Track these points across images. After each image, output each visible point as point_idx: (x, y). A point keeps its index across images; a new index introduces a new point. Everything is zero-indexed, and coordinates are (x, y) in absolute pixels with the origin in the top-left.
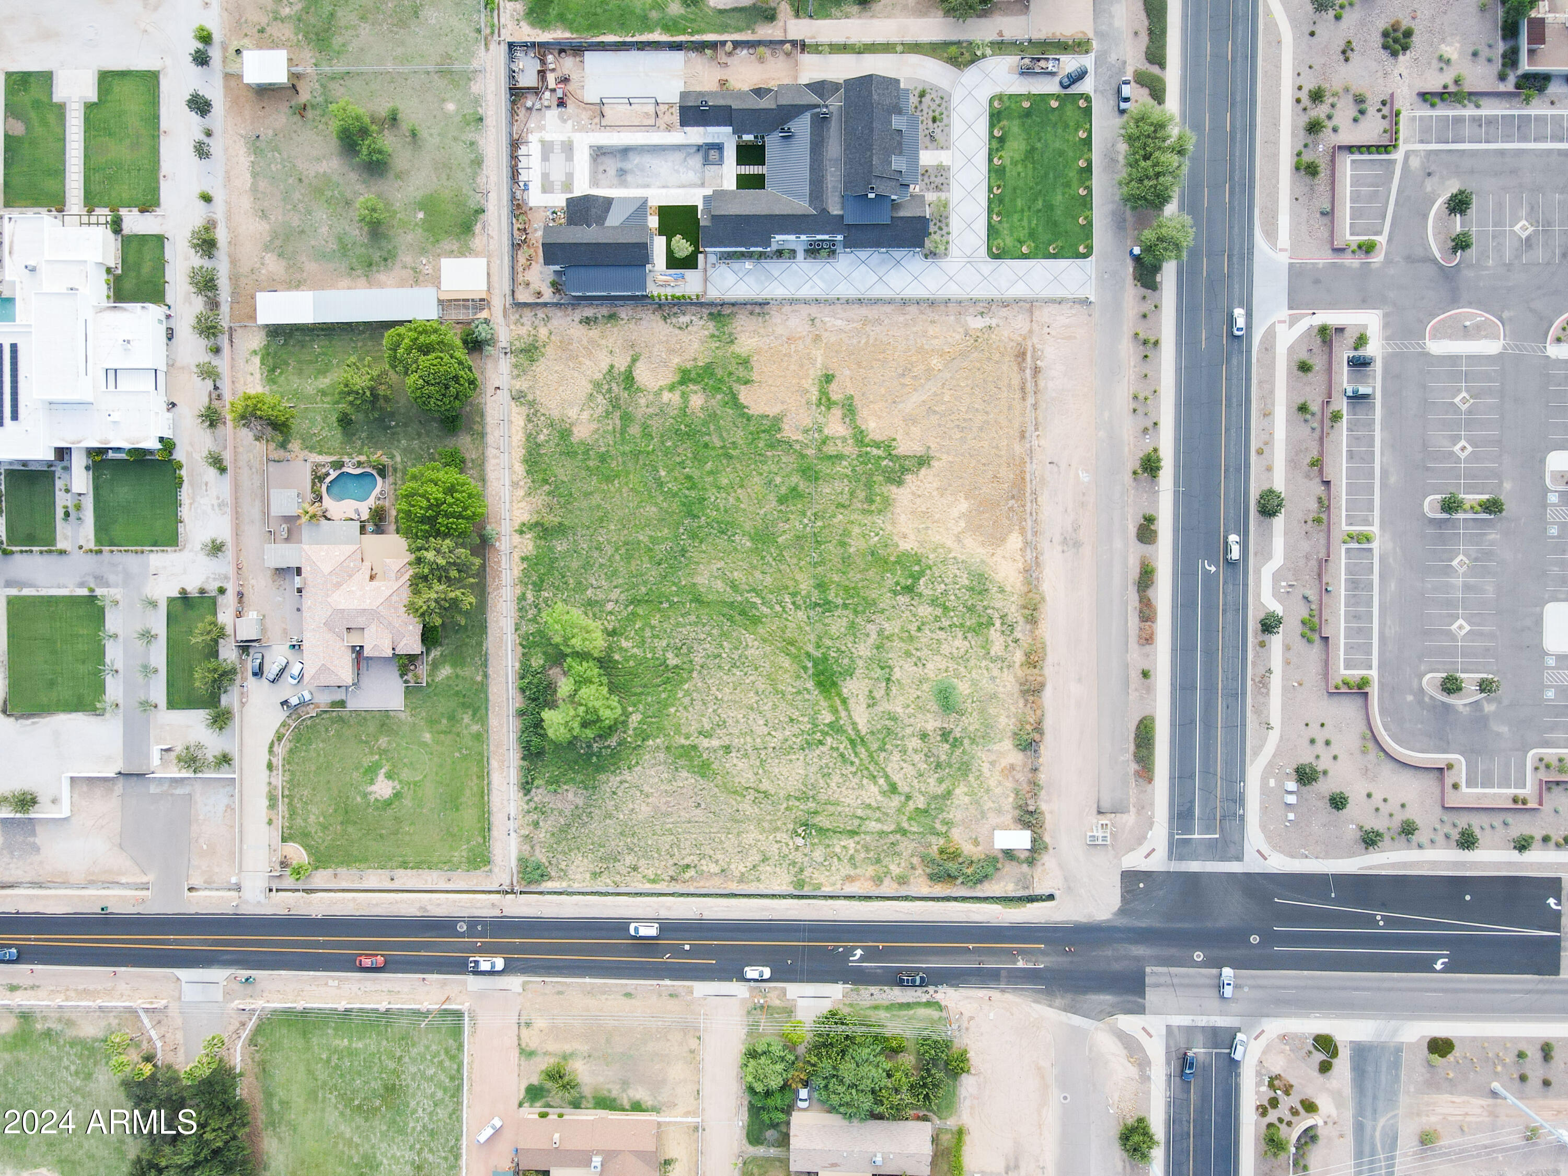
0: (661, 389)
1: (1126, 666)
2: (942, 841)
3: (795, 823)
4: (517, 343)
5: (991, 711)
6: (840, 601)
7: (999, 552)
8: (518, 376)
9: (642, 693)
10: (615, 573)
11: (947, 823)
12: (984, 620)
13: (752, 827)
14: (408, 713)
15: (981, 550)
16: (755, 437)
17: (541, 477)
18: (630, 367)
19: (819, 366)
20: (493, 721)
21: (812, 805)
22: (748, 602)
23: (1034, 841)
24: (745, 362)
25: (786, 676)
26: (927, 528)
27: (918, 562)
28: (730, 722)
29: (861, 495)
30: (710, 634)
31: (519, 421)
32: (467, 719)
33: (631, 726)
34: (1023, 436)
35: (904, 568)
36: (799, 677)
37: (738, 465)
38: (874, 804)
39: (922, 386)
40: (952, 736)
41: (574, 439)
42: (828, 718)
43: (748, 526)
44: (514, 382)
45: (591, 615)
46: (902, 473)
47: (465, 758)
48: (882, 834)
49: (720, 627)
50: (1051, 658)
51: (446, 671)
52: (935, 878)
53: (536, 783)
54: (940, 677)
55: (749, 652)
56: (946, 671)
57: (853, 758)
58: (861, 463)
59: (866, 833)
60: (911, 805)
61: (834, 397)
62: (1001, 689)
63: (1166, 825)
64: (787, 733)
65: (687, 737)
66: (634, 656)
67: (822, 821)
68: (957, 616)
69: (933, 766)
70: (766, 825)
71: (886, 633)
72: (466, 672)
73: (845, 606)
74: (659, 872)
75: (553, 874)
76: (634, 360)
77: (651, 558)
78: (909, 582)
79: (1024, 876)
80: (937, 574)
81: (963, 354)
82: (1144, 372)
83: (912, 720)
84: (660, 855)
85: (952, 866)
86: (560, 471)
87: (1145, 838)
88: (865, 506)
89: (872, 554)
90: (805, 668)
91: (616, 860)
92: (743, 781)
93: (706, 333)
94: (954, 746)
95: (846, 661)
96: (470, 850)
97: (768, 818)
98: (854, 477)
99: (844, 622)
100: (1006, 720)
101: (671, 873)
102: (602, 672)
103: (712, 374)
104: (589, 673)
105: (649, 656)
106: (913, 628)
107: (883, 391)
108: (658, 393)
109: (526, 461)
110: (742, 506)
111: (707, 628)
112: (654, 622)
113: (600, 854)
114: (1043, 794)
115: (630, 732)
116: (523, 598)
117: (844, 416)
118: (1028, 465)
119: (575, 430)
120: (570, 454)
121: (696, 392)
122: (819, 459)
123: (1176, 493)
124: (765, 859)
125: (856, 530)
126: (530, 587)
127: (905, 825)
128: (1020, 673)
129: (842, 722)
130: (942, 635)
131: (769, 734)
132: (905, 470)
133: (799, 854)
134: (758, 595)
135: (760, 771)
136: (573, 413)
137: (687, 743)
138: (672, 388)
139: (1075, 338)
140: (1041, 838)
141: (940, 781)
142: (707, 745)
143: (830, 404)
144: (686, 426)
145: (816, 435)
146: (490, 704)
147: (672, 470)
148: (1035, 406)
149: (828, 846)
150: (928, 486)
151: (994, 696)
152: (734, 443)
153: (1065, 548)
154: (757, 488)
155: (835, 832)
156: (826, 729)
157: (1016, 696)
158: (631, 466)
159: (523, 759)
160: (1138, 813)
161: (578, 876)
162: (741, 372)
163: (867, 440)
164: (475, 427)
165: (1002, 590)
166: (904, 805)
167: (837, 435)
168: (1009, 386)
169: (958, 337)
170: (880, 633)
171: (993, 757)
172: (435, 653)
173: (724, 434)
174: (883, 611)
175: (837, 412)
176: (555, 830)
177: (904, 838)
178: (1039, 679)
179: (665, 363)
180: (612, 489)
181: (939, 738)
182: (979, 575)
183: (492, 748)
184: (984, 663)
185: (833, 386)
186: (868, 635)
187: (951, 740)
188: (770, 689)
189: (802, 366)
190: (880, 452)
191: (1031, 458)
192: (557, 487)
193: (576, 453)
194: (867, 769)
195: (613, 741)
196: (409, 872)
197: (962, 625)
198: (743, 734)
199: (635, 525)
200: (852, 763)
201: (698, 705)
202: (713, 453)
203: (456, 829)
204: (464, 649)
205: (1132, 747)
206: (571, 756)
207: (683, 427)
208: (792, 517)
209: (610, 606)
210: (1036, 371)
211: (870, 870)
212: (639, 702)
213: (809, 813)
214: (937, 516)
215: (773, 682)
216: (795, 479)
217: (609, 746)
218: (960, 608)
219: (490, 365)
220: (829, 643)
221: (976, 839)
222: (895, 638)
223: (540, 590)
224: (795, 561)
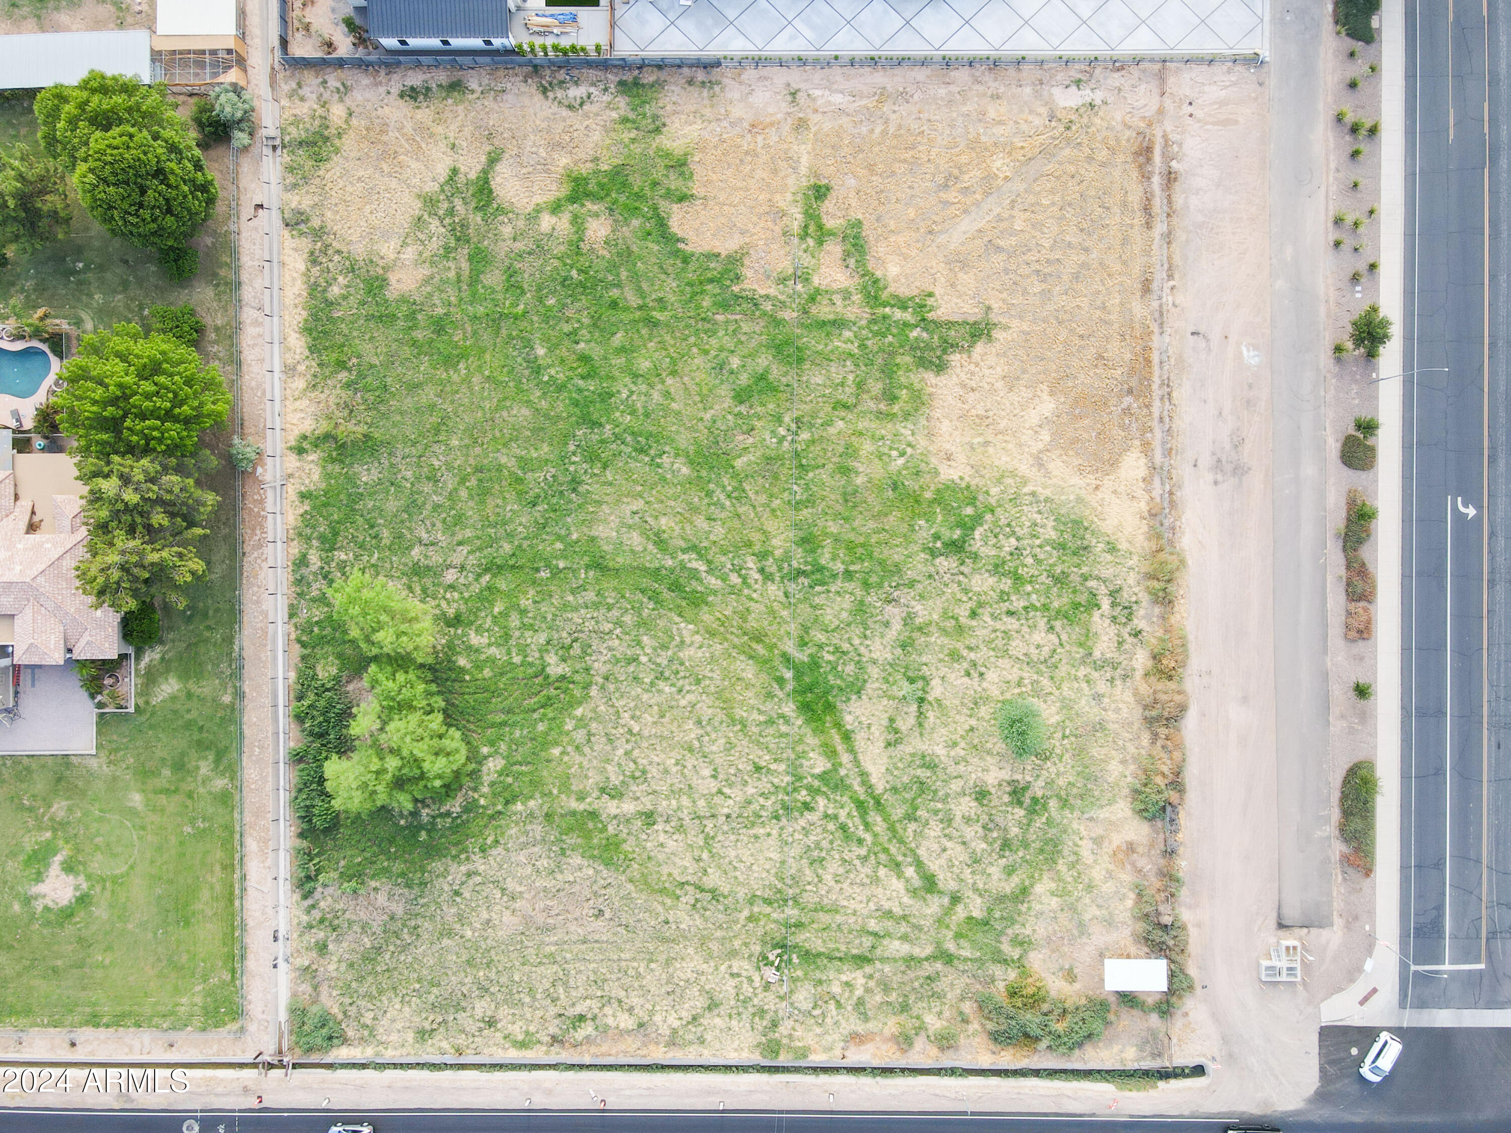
0: (538, 210)
1: (1325, 676)
2: (1012, 974)
3: (764, 943)
4: (292, 130)
5: (1094, 752)
6: (839, 567)
7: (1108, 483)
8: (295, 186)
9: (504, 724)
10: (459, 520)
11: (1021, 944)
12: (1082, 598)
13: (691, 951)
14: (103, 759)
15: (1076, 480)
16: (696, 289)
17: (334, 356)
18: (485, 172)
19: (803, 170)
20: (251, 772)
21: (791, 912)
22: (683, 567)
23: (1172, 976)
24: (680, 165)
25: (749, 694)
26: (987, 443)
27: (972, 501)
28: (653, 771)
29: (876, 387)
30: (618, 623)
31: (298, 263)
32: (205, 768)
33: (486, 779)
34: (1146, 288)
35: (948, 510)
36: (770, 695)
37: (668, 338)
38: (898, 911)
39: (977, 204)
40: (1028, 794)
41: (391, 294)
42: (820, 765)
43: (683, 440)
44: (288, 196)
45: (418, 590)
46: (944, 351)
47: (201, 835)
48: (911, 961)
49: (637, 610)
50: (1196, 663)
51: (169, 687)
52: (1000, 1038)
53: (321, 878)
54: (1008, 696)
55: (685, 654)
56: (1019, 685)
57: (861, 833)
58: (876, 334)
59: (883, 960)
60: (960, 912)
61: (830, 223)
62: (1111, 716)
63: (1396, 947)
64: (750, 790)
65: (581, 798)
66: (491, 660)
67: (810, 939)
68: (1037, 592)
69: (997, 845)
70: (714, 946)
71: (918, 621)
72: (206, 688)
73: (848, 575)
74: (532, 1029)
75: (350, 1033)
76: (493, 160)
77: (520, 494)
78: (957, 534)
79: (1153, 1033)
80: (1003, 521)
81: (1045, 152)
82: (1353, 178)
83: (961, 768)
84: (534, 998)
85: (1031, 1019)
86: (366, 348)
87: (1360, 970)
88: (882, 406)
89: (895, 487)
90: (781, 681)
91: (459, 1008)
92: (676, 872)
93: (614, 115)
94: (1032, 812)
95: (850, 668)
96: (209, 993)
97: (719, 934)
98: (864, 357)
99: (846, 602)
100: (1121, 768)
101: (553, 1030)
102: (434, 687)
103: (624, 184)
104: (406, 693)
105: (517, 660)
106: (963, 612)
107: (911, 212)
108: (533, 217)
109: (307, 330)
110: (674, 406)
111: (615, 613)
112: (524, 603)
113: (432, 998)
114: (1184, 894)
115: (485, 789)
116: (302, 561)
117: (847, 254)
118: (1155, 337)
119: (393, 278)
120: (386, 318)
121: (597, 215)
122: (802, 325)
123: (1408, 382)
124: (713, 1005)
125: (867, 447)
126: (315, 543)
127: (951, 946)
128: (1144, 689)
129: (843, 772)
130: (1011, 623)
131: (720, 792)
132: (948, 346)
133: (770, 996)
134: (700, 556)
135: (705, 855)
136: (388, 249)
137: (581, 807)
138: (556, 208)
139: (1236, 122)
140: (1182, 971)
141: (1010, 871)
142: (614, 811)
143: (823, 235)
144: (580, 271)
145: (799, 287)
146: (246, 741)
147: (557, 345)
148: (1168, 238)
149: (820, 982)
150: (987, 372)
151: (1100, 726)
152: (661, 300)
153: (1219, 477)
154: (700, 376)
155: (831, 959)
156: (816, 783)
157: (1136, 725)
158: (486, 337)
159: (302, 835)
160: (1348, 926)
161: (394, 1037)
162: (674, 182)
163: (884, 296)
164: (222, 272)
165: (1112, 549)
166: (948, 911)
167: (835, 286)
168: (1124, 204)
169: (1037, 121)
170: (908, 619)
171: (1099, 831)
172: (152, 656)
173: (645, 286)
174: (912, 584)
175: (834, 249)
176: (355, 957)
177: (949, 969)
178: (1178, 698)
179: (545, 166)
180: (455, 377)
181: (1006, 798)
182: (1075, 522)
183: (248, 818)
184: (1082, 672)
185: (828, 205)
186: (887, 624)
187: (1027, 801)
188: (721, 716)
189: (775, 171)
190: (908, 316)
191: (1161, 325)
192: (361, 376)
193: (394, 317)
194: (886, 850)
195: (455, 806)
196: (102, 1032)
197: (1045, 607)
198: (674, 792)
199: (494, 439)
200: (860, 841)
201: (600, 743)
202: (626, 317)
203: (185, 957)
204: (202, 649)
205: (1336, 814)
206: (384, 830)
207: (574, 273)
208: (758, 424)
209: (450, 576)
210: (1170, 178)
211: (892, 1025)
212: (500, 738)
213: (788, 926)
214: (1003, 424)
215: (727, 706)
216: (764, 361)
217: (448, 814)
218: (1043, 578)
219: (246, 166)
220: (821, 637)
221: (1071, 970)
222: (933, 629)
223: (331, 549)
224: (763, 498)
